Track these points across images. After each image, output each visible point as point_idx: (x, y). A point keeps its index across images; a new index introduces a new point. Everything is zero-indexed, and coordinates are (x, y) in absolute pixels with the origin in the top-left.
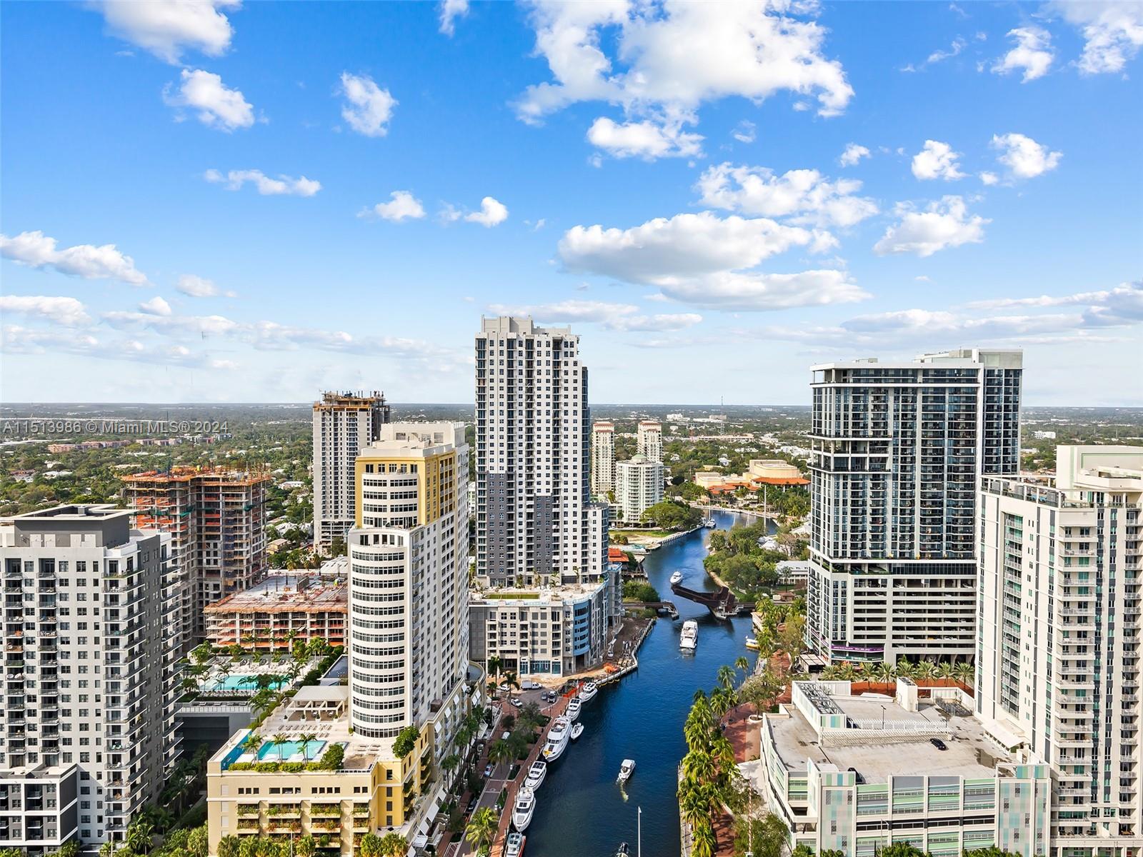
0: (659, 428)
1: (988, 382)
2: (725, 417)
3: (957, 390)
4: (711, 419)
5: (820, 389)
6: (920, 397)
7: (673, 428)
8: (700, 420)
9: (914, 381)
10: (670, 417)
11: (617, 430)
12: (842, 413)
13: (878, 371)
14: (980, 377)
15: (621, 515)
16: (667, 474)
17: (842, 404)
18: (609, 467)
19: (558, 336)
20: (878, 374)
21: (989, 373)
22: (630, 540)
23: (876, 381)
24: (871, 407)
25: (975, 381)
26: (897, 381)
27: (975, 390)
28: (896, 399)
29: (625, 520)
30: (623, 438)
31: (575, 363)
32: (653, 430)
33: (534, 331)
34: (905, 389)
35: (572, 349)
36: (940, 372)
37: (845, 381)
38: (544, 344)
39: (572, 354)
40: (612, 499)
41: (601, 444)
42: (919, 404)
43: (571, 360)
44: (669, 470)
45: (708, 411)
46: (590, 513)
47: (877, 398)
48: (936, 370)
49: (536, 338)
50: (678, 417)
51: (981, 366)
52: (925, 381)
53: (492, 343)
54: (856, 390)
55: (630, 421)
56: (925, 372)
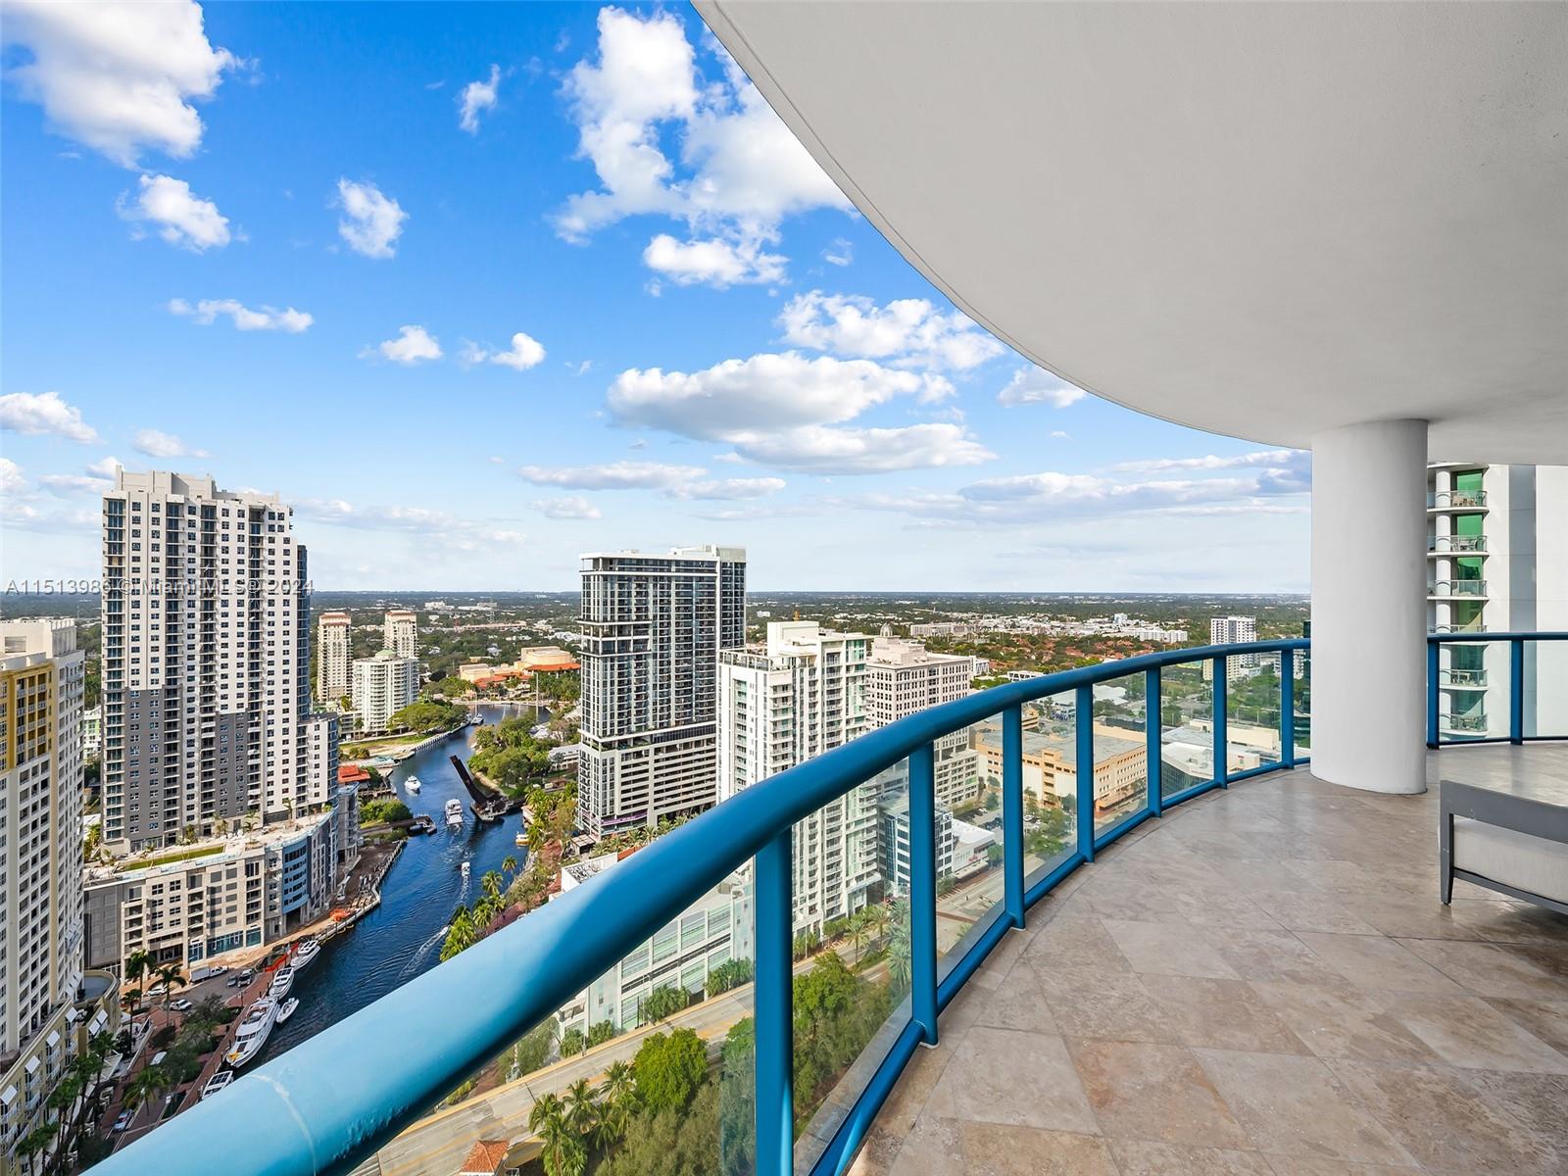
0: (414, 618)
1: (724, 572)
2: (495, 604)
3: (701, 579)
4: (479, 607)
5: (589, 577)
6: (673, 584)
7: (433, 618)
8: (467, 608)
9: (669, 571)
10: (429, 606)
11: (355, 622)
12: (609, 599)
13: (639, 561)
14: (718, 568)
15: (360, 723)
16: (424, 671)
17: (609, 591)
18: (343, 668)
19: (258, 504)
20: (640, 563)
21: (724, 565)
22: (372, 752)
23: (638, 570)
24: (634, 593)
25: (714, 571)
26: (655, 570)
27: (714, 579)
28: (655, 586)
29: (365, 729)
30: (365, 631)
31: (287, 541)
32: (406, 621)
33: (215, 494)
34: (662, 578)
35: (282, 523)
36: (688, 563)
37: (611, 569)
38: (233, 513)
39: (281, 529)
40: (348, 706)
41: (331, 640)
42: (673, 591)
43: (279, 537)
44: (427, 665)
45: (477, 598)
46: (310, 728)
47: (639, 586)
48: (686, 562)
49: (220, 505)
50: (439, 605)
51: (718, 559)
52: (678, 571)
53: (136, 506)
54: (621, 578)
55: (375, 611)
56: (678, 563)
